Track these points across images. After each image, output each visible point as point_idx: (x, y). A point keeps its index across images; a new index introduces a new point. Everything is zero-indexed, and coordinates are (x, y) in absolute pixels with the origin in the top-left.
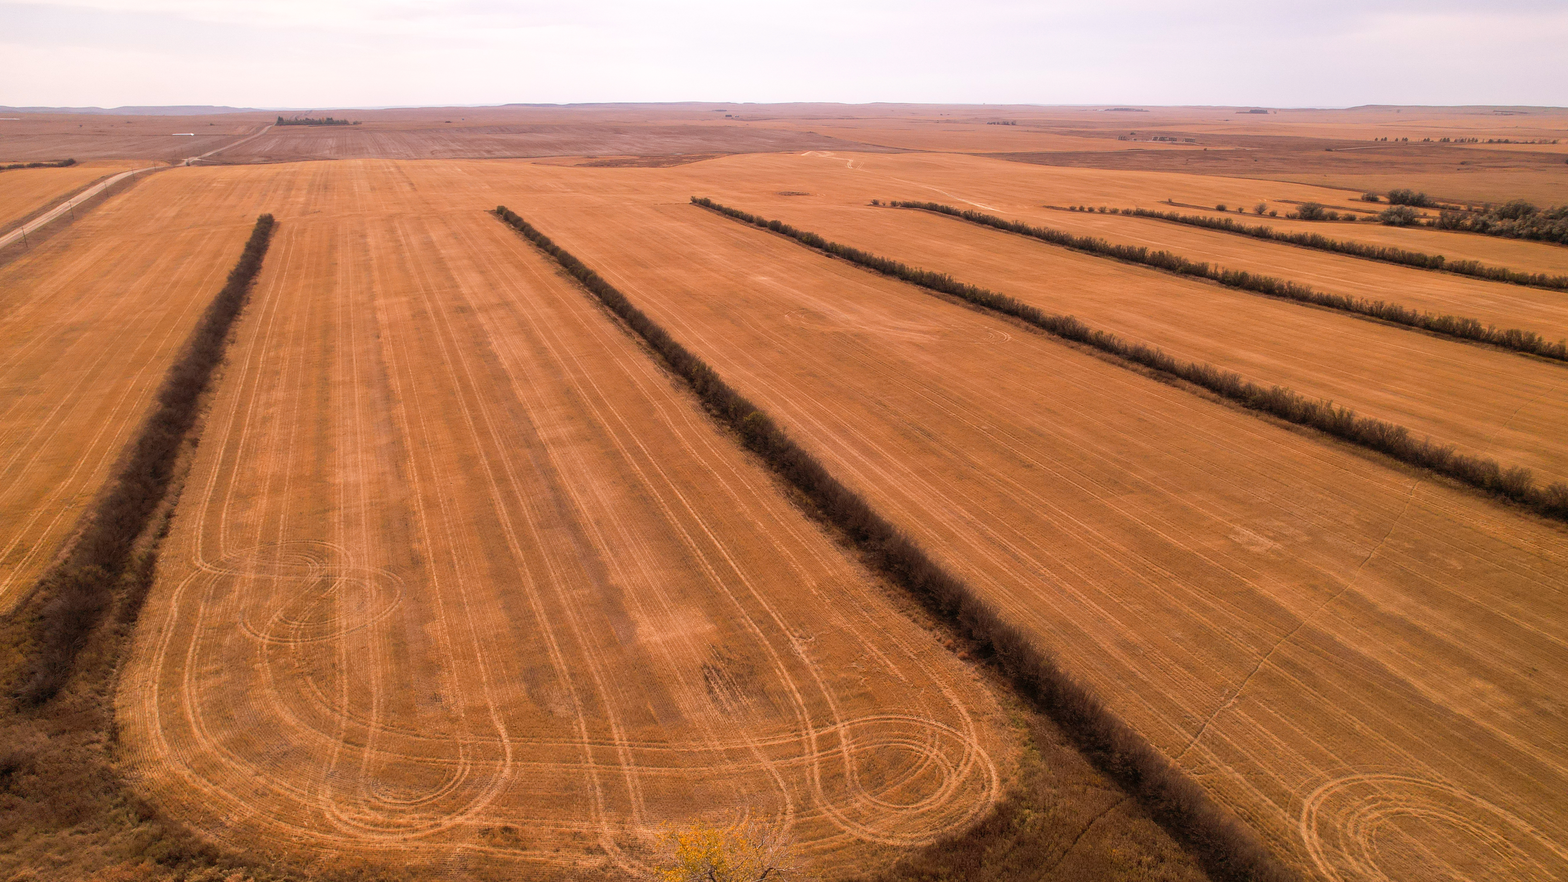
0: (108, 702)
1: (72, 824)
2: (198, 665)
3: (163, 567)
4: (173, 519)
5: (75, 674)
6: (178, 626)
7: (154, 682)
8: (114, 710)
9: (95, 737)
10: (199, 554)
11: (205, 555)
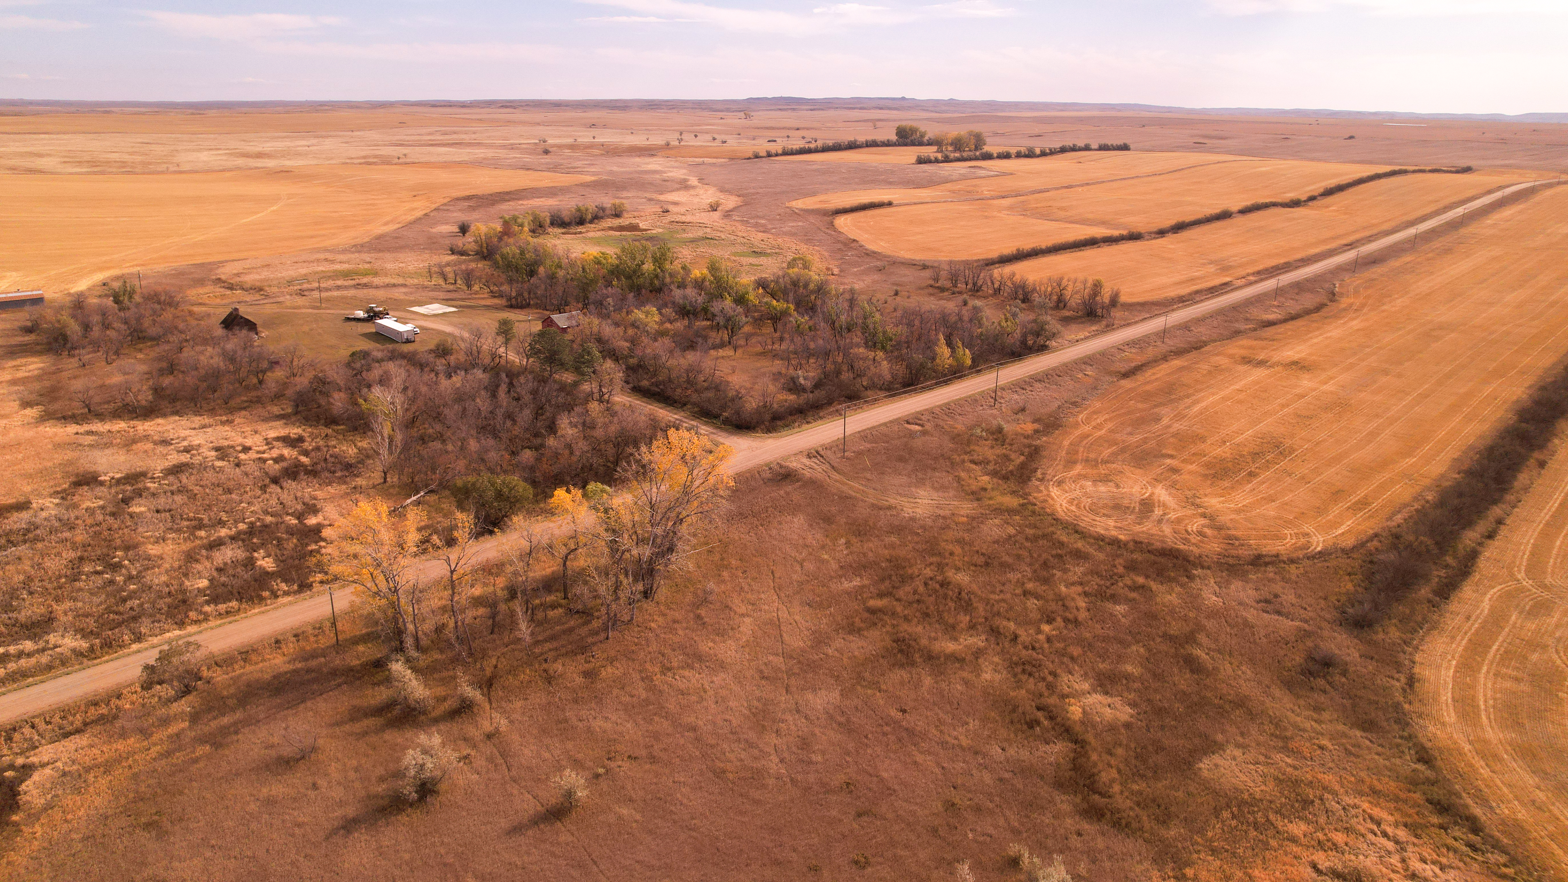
0: (1410, 654)
1: (1364, 730)
2: (1498, 664)
3: (1485, 564)
4: (1502, 527)
5: (1390, 619)
6: (1485, 621)
7: (1453, 657)
8: (1414, 663)
9: (1397, 676)
10: (1523, 568)
11: (1527, 572)
